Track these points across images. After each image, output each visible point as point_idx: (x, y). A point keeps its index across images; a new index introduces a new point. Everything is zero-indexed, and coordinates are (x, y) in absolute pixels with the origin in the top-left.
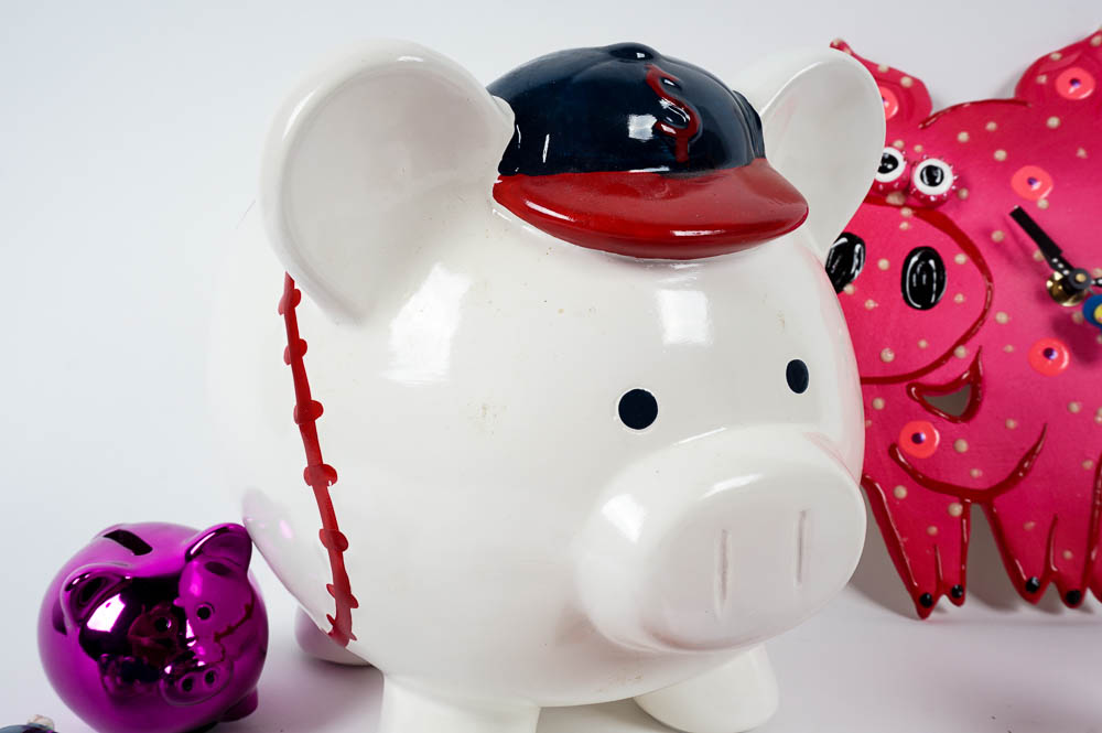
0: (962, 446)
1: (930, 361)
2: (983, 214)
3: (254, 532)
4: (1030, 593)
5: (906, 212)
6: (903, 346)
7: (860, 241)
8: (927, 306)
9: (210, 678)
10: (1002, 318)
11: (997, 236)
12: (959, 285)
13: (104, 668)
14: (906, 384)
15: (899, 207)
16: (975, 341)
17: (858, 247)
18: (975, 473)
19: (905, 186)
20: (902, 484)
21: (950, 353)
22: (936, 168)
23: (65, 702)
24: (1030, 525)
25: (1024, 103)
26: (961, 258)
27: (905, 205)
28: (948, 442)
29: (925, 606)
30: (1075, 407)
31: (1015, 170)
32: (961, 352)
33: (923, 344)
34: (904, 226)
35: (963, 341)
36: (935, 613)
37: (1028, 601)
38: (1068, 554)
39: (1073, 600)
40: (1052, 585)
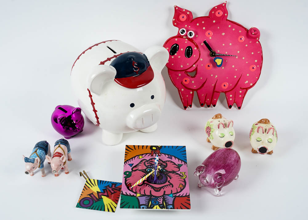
0: (193, 82)
1: (189, 67)
2: (200, 40)
3: (81, 109)
4: (202, 105)
5: (186, 40)
6: (185, 65)
7: (178, 45)
8: (189, 57)
9: (79, 129)
10: (201, 60)
11: (202, 44)
12: (195, 53)
13: (63, 128)
14: (184, 71)
15: (185, 38)
16: (197, 64)
17: (178, 46)
18: (195, 86)
19: (186, 35)
20: (183, 88)
21: (192, 66)
22: (191, 32)
23: (55, 129)
24: (203, 95)
25: (209, 17)
26: (195, 48)
27: (186, 38)
28: (191, 81)
29: (185, 108)
30: (212, 75)
31: (206, 32)
32: (194, 66)
33: (188, 64)
34: (186, 42)
35: (194, 64)
36: (187, 109)
37: (202, 106)
38: (208, 100)
39: (209, 106)
40: (206, 104)
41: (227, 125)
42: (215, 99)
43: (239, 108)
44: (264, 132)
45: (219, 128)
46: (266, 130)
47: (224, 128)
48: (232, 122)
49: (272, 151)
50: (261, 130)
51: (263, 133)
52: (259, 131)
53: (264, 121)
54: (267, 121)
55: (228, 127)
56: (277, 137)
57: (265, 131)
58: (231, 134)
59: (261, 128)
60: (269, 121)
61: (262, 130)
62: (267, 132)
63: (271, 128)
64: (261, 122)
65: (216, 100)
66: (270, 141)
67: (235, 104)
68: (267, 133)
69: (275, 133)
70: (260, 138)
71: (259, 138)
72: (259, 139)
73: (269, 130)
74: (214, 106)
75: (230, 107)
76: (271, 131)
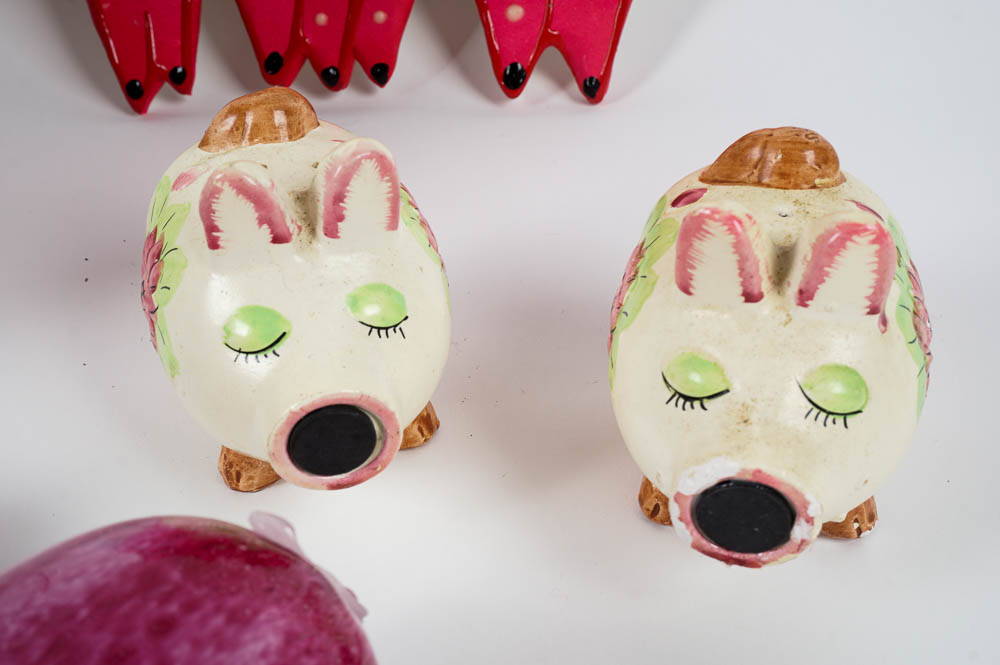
4: (272, 69)
29: (134, 96)
36: (156, 105)
37: (272, 82)
38: (322, 19)
39: (333, 81)
40: (307, 65)
41: (321, 209)
42: (380, 17)
43: (593, 90)
44: (765, 285)
45: (214, 244)
46: (784, 258)
47: (279, 238)
48: (370, 168)
49: (869, 503)
50: (715, 257)
51: (751, 297)
52: (700, 277)
53: (774, 158)
54: (810, 156)
55: (332, 232)
56: (921, 336)
57: (780, 276)
58: (372, 312)
59: (716, 228)
60: (827, 157)
61: (733, 259)
62: (797, 277)
63: (851, 231)
64: (734, 166)
65: (388, 23)
66: (834, 394)
67: (552, 53)
68: (804, 297)
69: (896, 295)
70: (717, 367)
71: (694, 361)
72: (696, 378)
73: (829, 249)
74: (381, 73)
75: (513, 82)
76: (855, 266)
